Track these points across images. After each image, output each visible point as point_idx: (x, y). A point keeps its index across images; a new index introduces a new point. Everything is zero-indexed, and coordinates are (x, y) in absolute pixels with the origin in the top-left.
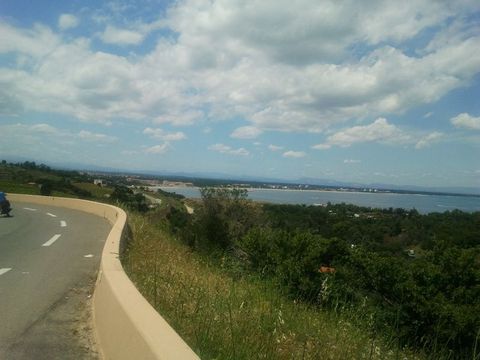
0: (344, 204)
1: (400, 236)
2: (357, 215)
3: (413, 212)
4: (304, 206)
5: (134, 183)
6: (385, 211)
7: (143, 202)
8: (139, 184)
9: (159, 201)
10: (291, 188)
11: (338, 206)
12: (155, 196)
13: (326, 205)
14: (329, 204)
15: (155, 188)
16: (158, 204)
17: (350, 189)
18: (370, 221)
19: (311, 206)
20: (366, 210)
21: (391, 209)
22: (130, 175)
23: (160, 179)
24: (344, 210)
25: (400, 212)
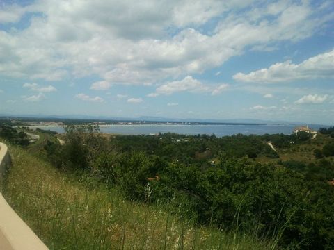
0: (169, 133)
1: (205, 152)
2: (178, 140)
3: (213, 136)
4: (143, 135)
5: (18, 124)
6: (195, 137)
7: (25, 138)
8: (21, 125)
9: (38, 137)
10: (134, 124)
11: (166, 135)
12: (34, 133)
13: (158, 135)
14: (160, 134)
15: (34, 127)
16: (37, 139)
17: (173, 123)
18: (186, 143)
19: (148, 136)
20: (184, 137)
21: (199, 135)
22: (14, 118)
23: (38, 121)
24: (170, 137)
25: (205, 137)
